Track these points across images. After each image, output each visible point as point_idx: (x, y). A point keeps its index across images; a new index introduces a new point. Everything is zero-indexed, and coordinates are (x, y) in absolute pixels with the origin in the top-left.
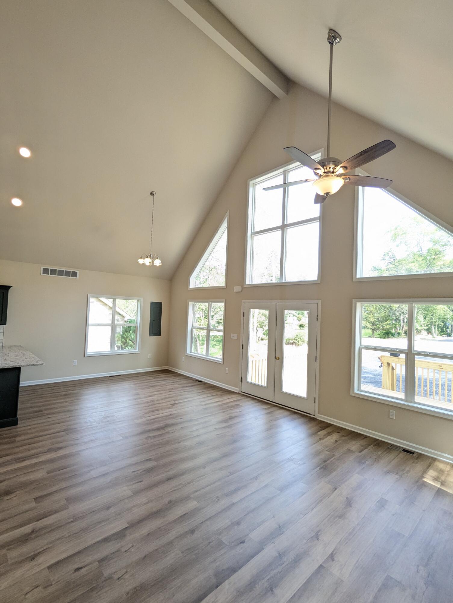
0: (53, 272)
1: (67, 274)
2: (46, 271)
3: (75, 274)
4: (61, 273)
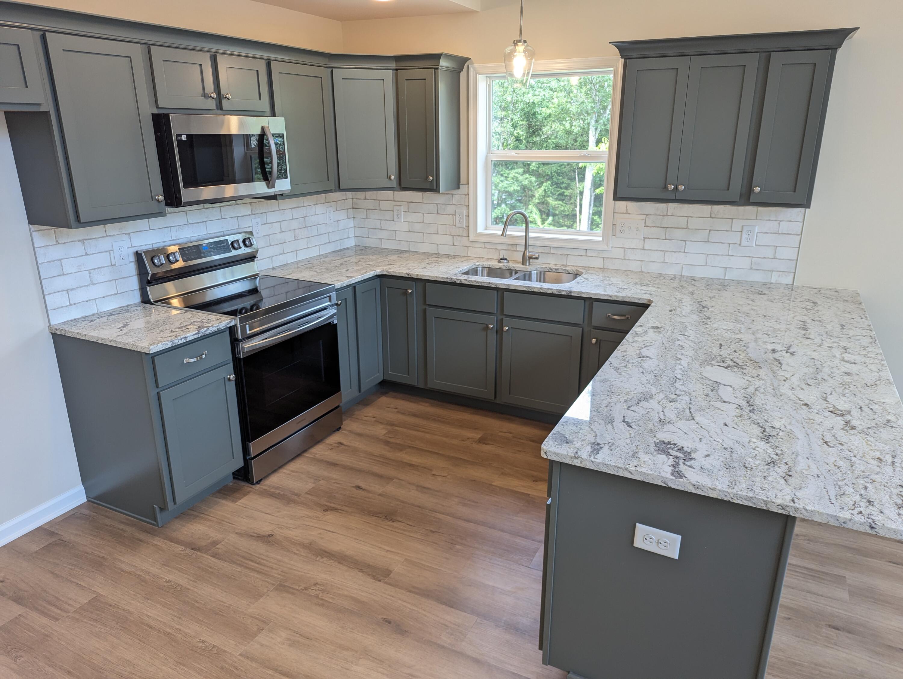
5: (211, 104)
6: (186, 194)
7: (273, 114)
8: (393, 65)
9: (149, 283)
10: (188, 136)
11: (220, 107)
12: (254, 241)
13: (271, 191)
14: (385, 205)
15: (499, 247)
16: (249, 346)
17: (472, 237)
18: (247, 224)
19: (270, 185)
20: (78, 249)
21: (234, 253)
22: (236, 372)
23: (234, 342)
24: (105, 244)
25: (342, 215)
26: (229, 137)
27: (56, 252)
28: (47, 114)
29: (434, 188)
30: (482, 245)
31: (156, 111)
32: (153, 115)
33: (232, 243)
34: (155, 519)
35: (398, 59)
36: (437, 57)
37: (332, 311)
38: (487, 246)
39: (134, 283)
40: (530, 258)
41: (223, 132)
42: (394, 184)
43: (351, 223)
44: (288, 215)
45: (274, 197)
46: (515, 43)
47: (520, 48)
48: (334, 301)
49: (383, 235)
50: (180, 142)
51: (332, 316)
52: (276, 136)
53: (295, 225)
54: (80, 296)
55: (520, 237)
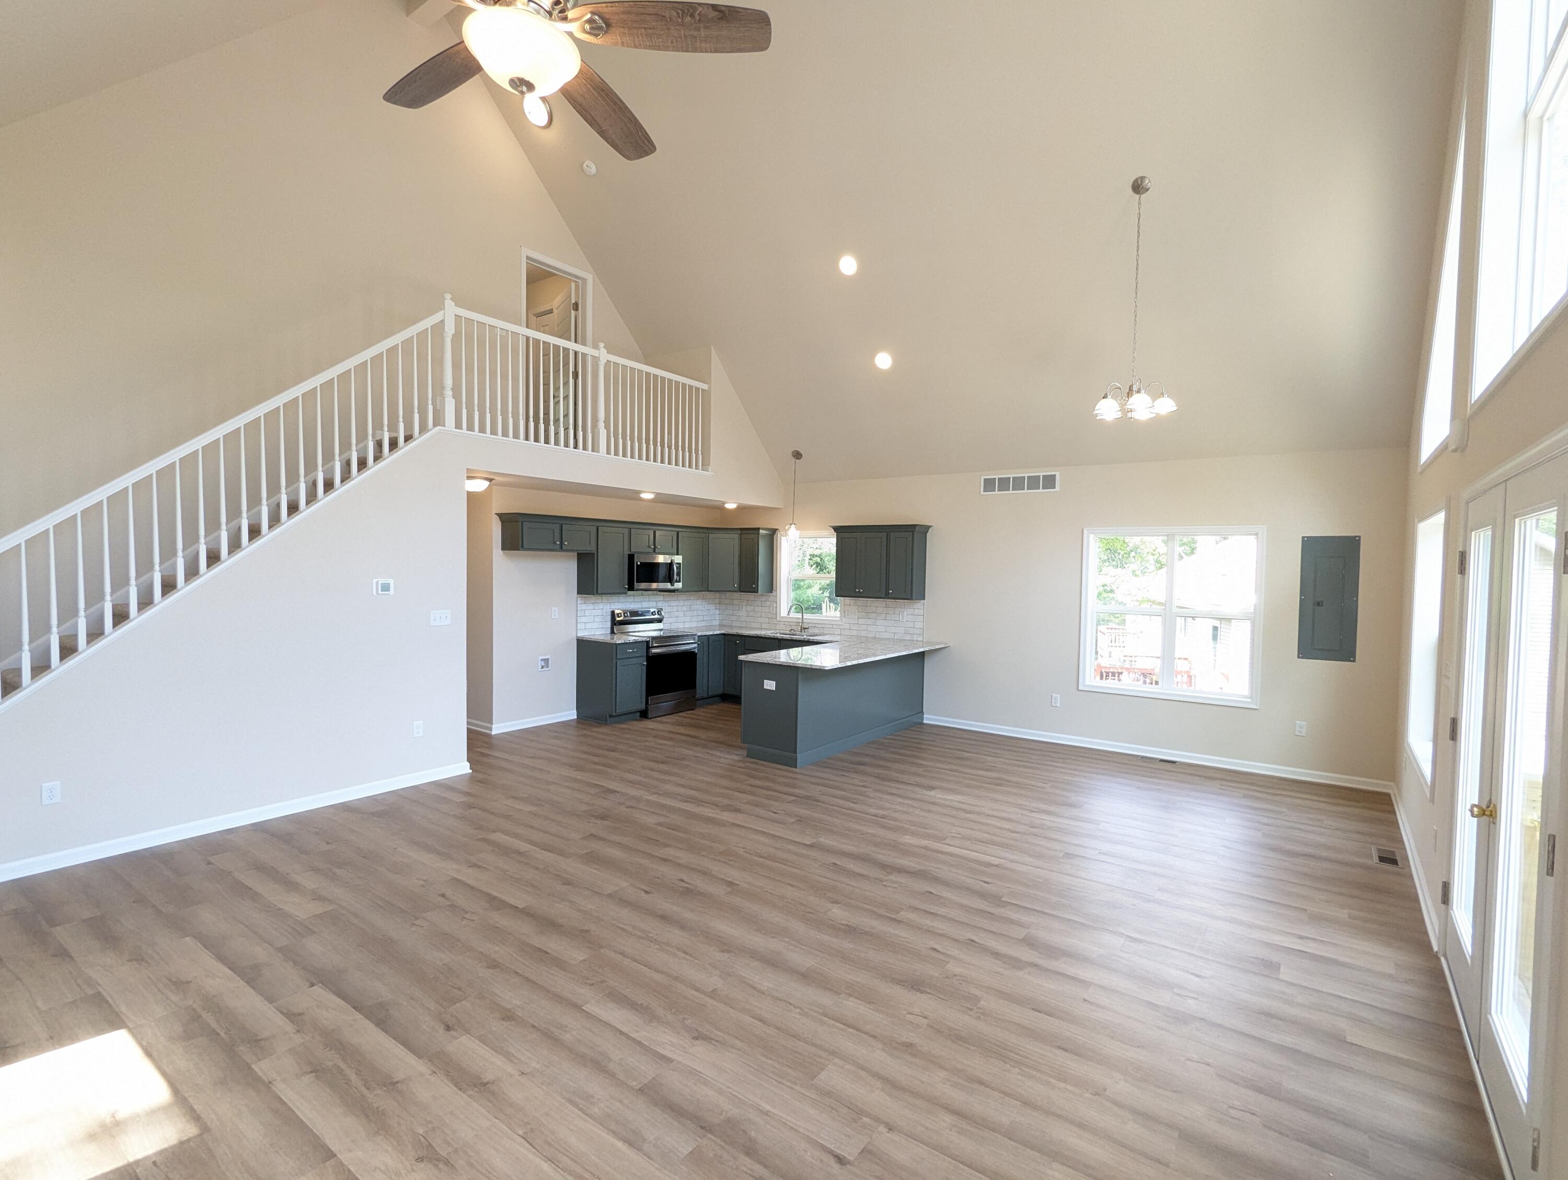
0: (1004, 484)
1: (1033, 483)
2: (989, 485)
3: (1050, 482)
4: (1018, 483)
5: (651, 550)
6: (636, 585)
7: (678, 554)
8: (739, 532)
9: (615, 624)
10: (641, 563)
11: (654, 551)
12: (663, 613)
13: (672, 588)
14: (736, 602)
15: (791, 624)
16: (654, 651)
17: (778, 619)
18: (660, 605)
19: (672, 585)
20: (591, 607)
21: (653, 617)
22: (647, 661)
23: (648, 648)
24: (601, 606)
25: (712, 607)
26: (658, 564)
27: (584, 607)
28: (594, 553)
29: (755, 591)
30: (783, 623)
31: (630, 553)
32: (629, 554)
33: (652, 613)
34: (606, 721)
35: (741, 529)
36: (758, 529)
37: (695, 645)
38: (786, 623)
39: (609, 624)
40: (804, 629)
41: (656, 562)
42: (737, 589)
43: (718, 612)
44: (681, 603)
45: (673, 591)
46: (791, 525)
47: (793, 526)
48: (696, 641)
49: (734, 618)
50: (637, 565)
51: (695, 648)
52: (678, 563)
53: (685, 608)
54: (588, 626)
55: (799, 618)
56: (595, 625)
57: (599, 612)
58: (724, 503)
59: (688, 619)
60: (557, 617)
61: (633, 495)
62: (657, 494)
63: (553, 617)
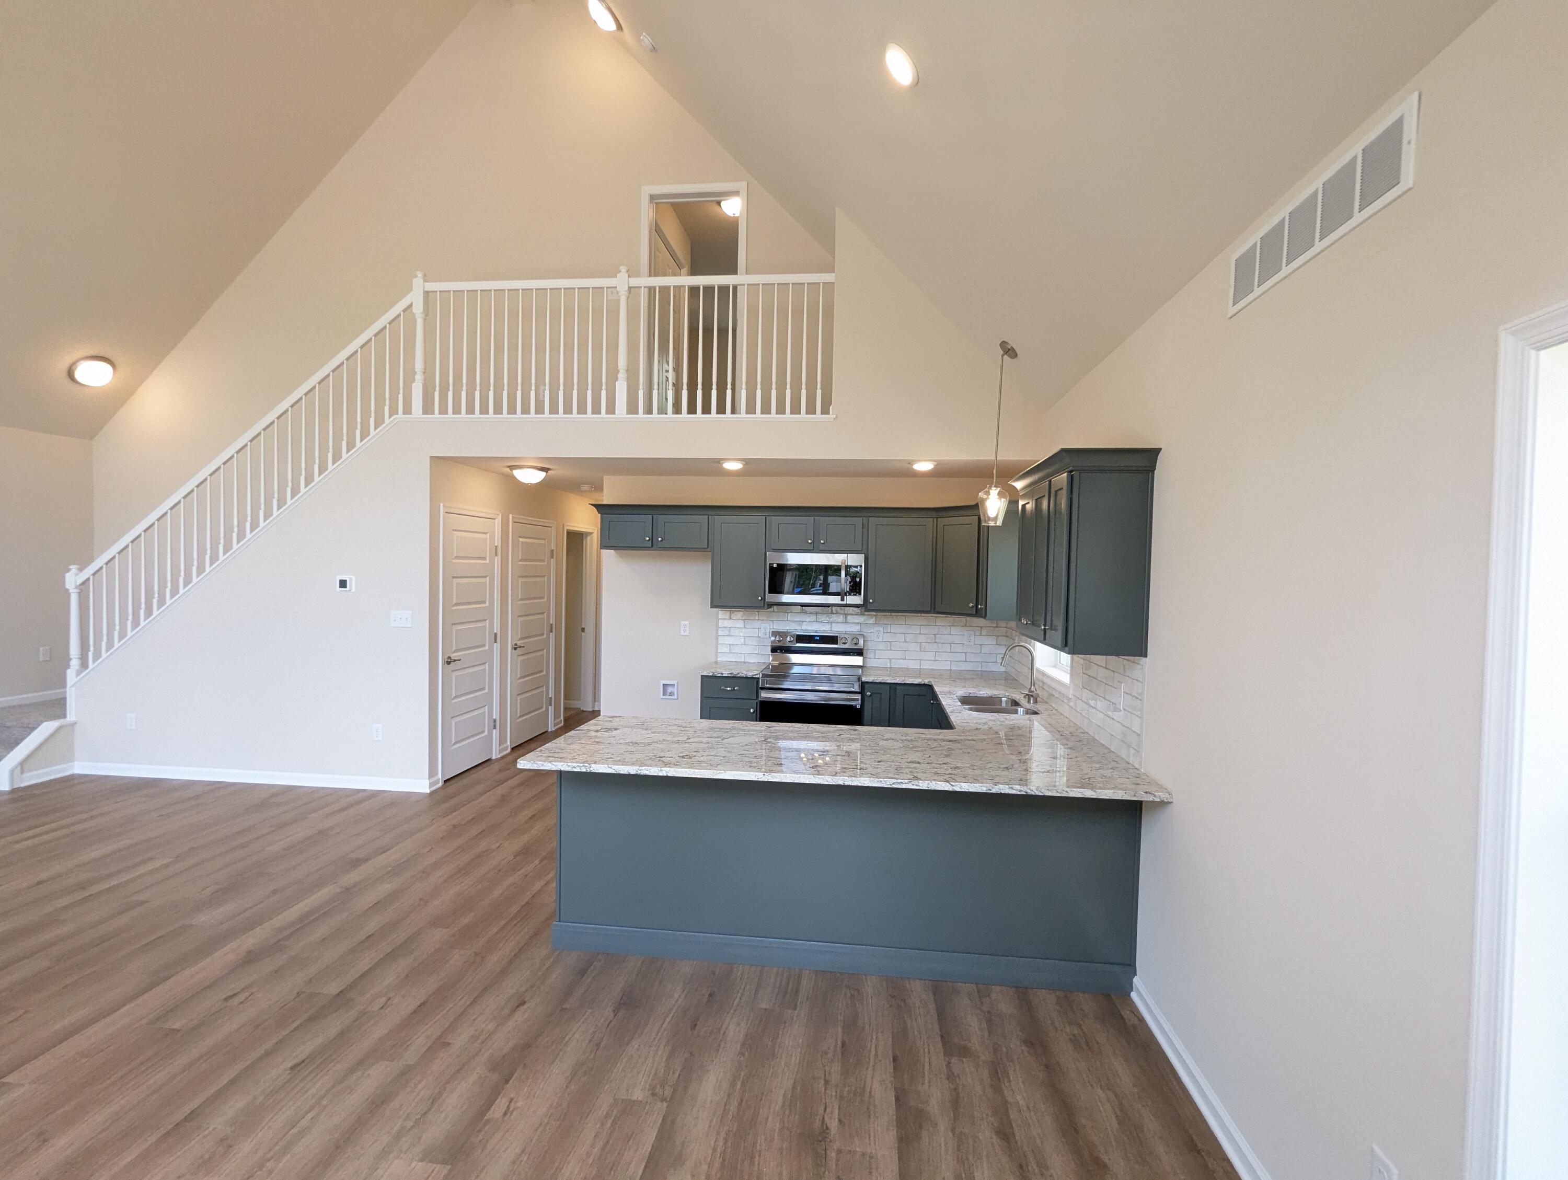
5: (810, 547)
6: (768, 597)
10: (778, 564)
20: (740, 624)
21: (843, 646)
23: (758, 688)
24: (756, 624)
27: (724, 624)
31: (766, 551)
33: (843, 640)
39: (768, 650)
50: (771, 567)
52: (852, 566)
54: (735, 649)
56: (747, 650)
57: (755, 633)
58: (910, 463)
59: (931, 656)
60: (687, 633)
61: (712, 467)
62: (747, 462)
63: (682, 633)
